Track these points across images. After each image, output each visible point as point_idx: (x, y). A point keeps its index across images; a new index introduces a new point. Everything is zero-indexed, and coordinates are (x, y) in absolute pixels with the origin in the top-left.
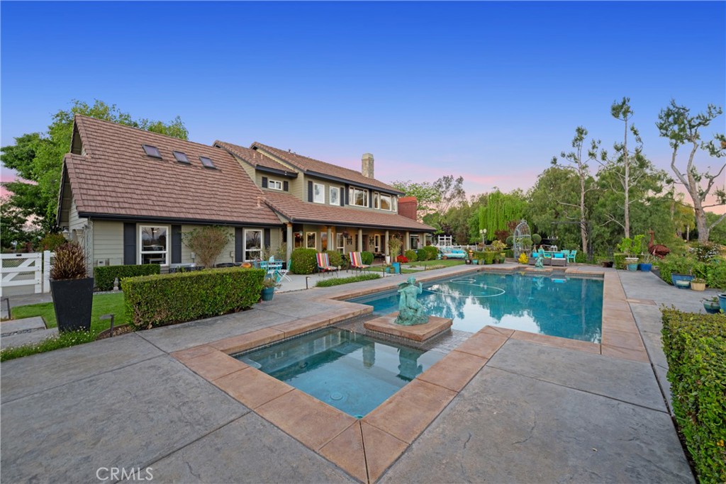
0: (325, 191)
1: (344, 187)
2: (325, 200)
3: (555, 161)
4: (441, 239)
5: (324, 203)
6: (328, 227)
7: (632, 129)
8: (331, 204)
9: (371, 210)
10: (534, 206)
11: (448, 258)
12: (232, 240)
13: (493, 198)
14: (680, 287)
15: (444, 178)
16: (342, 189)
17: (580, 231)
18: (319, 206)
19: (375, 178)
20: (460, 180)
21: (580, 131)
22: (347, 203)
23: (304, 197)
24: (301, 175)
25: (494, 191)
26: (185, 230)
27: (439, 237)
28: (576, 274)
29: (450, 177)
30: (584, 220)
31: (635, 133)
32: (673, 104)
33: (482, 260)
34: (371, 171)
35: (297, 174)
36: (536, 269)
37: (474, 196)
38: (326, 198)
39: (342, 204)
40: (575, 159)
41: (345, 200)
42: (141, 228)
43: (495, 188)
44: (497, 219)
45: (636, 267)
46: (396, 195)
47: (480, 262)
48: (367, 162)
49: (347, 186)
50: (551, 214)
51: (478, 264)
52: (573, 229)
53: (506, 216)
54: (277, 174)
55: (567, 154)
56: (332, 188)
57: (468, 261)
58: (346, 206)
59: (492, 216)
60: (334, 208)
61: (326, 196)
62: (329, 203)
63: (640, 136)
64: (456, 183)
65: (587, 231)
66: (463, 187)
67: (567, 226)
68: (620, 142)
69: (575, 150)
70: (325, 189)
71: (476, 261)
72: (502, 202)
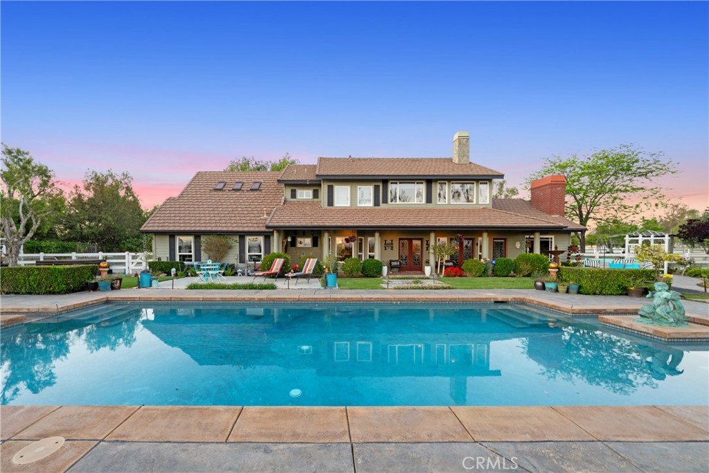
0: (351, 192)
1: (380, 184)
2: (351, 203)
5: (349, 205)
8: (359, 205)
9: (429, 206)
12: (236, 246)
18: (342, 210)
22: (385, 201)
23: (323, 203)
26: (203, 239)
38: (351, 200)
39: (376, 203)
41: (381, 198)
42: (178, 238)
46: (488, 180)
48: (457, 143)
49: (385, 182)
54: (303, 185)
62: (356, 205)
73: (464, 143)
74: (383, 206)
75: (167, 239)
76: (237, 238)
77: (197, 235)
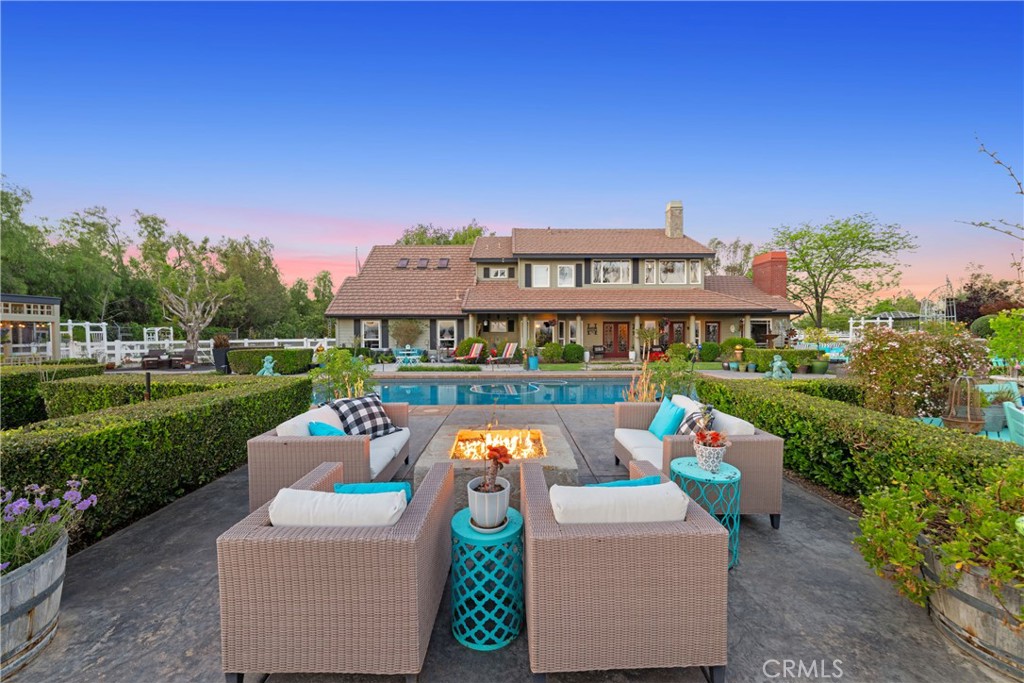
0: (551, 272)
1: (582, 263)
2: (551, 283)
5: (548, 286)
8: (560, 286)
9: (635, 287)
12: (427, 331)
16: (578, 268)
18: (541, 291)
22: (588, 281)
23: (520, 283)
26: (390, 323)
38: (551, 280)
39: (578, 284)
41: (583, 279)
42: (364, 323)
46: (699, 258)
49: (588, 260)
54: (497, 263)
56: (560, 266)
60: (565, 291)
61: (551, 277)
62: (556, 285)
70: (551, 269)
73: (676, 214)
74: (585, 286)
75: (351, 324)
76: (428, 322)
77: (385, 319)
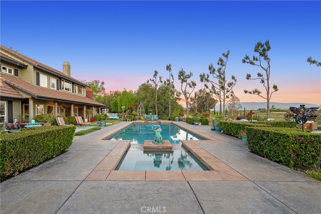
0: (48, 80)
1: (59, 79)
2: (48, 86)
3: (148, 82)
4: (104, 110)
5: (47, 87)
6: (55, 102)
7: (172, 75)
8: (51, 88)
9: (73, 94)
10: (140, 98)
11: (111, 119)
13: (124, 93)
14: (196, 125)
15: (95, 81)
16: (57, 80)
17: (155, 108)
18: (43, 89)
19: (71, 76)
20: (103, 83)
21: (156, 72)
23: (34, 82)
24: (30, 68)
25: (124, 90)
27: (103, 109)
28: (164, 123)
29: (98, 81)
30: (157, 104)
31: (172, 76)
32: (182, 70)
33: (130, 119)
34: (69, 72)
35: (27, 66)
36: (152, 122)
37: (111, 91)
38: (48, 84)
39: (58, 89)
40: (154, 82)
41: (59, 87)
43: (125, 89)
44: (126, 102)
45: (178, 120)
46: (85, 87)
47: (130, 120)
48: (67, 67)
49: (60, 78)
50: (146, 101)
51: (129, 121)
52: (153, 107)
53: (129, 101)
54: (11, 63)
55: (151, 79)
56: (51, 78)
57: (125, 120)
58: (60, 90)
59: (124, 101)
60: (53, 90)
61: (48, 83)
62: (50, 88)
63: (174, 78)
64: (101, 84)
65: (158, 108)
66: (104, 86)
67: (152, 106)
68: (168, 78)
69: (154, 79)
70: (48, 79)
71: (128, 120)
72: (128, 95)
